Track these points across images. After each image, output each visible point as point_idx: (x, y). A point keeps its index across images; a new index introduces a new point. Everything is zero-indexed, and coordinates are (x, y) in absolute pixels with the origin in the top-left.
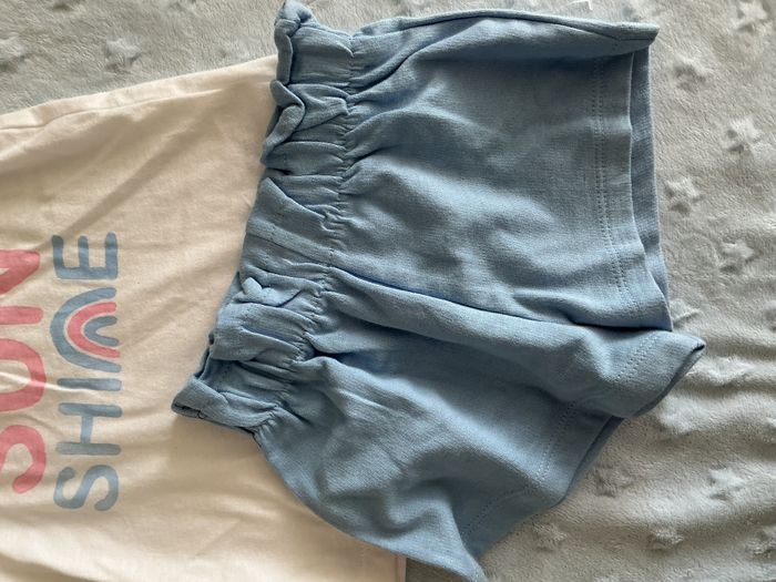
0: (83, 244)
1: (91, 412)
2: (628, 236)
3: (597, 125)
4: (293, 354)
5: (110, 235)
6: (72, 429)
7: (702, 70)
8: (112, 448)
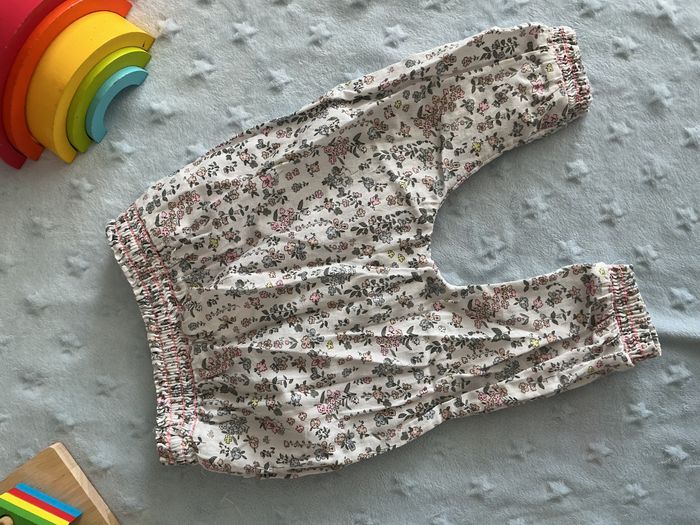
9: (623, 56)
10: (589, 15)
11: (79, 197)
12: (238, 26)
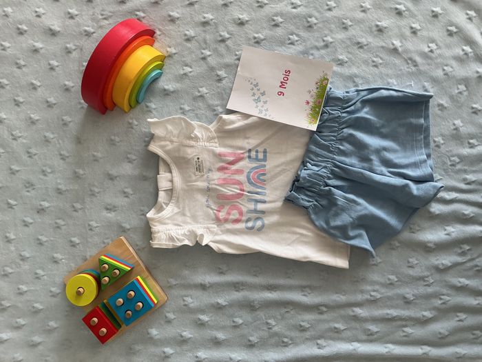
0: (257, 152)
1: (257, 201)
2: (422, 154)
3: (413, 121)
4: (320, 186)
5: (265, 149)
6: (252, 206)
7: (446, 105)
8: (263, 212)
9: (376, 66)
10: (361, 47)
11: (132, 128)
12: (203, 51)
